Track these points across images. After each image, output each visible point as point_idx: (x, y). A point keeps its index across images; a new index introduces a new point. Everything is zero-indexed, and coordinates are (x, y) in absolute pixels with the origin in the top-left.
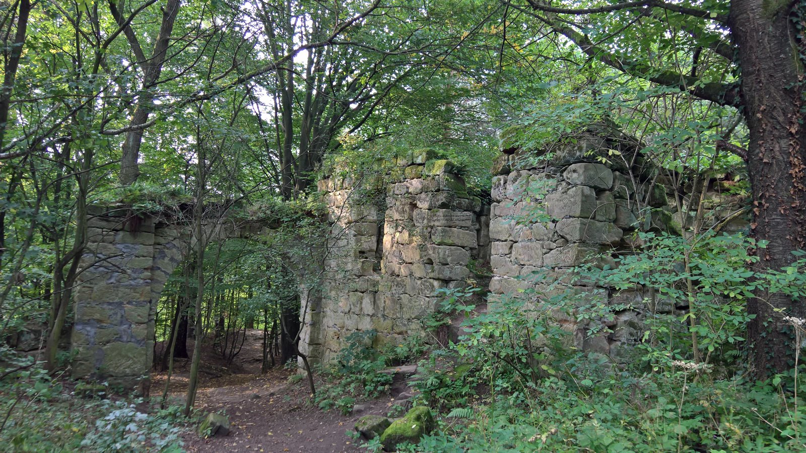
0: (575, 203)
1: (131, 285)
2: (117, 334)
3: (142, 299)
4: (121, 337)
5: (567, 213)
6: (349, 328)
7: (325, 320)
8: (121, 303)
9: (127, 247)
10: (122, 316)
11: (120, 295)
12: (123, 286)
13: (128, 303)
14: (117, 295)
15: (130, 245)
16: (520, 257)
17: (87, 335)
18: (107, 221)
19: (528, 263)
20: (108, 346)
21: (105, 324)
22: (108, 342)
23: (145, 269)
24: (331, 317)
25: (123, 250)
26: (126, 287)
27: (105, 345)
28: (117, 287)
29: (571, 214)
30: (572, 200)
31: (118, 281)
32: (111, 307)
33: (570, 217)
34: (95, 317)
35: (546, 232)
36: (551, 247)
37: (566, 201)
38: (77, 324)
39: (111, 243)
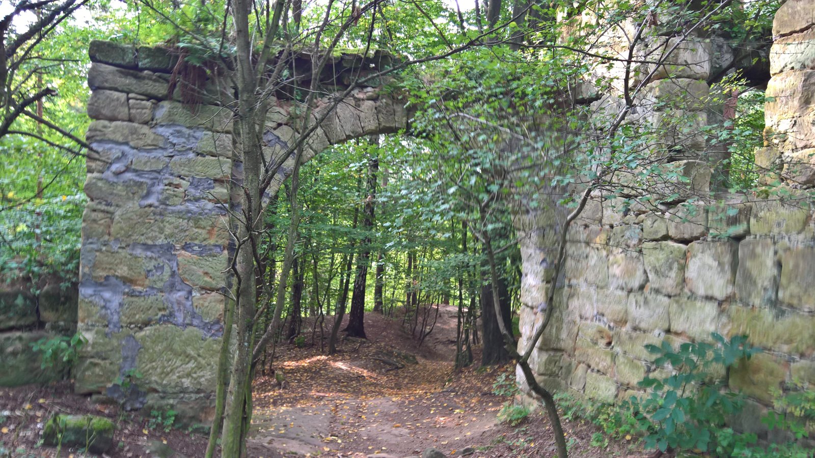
1: (189, 211)
2: (164, 309)
3: (212, 241)
4: (171, 315)
6: (643, 325)
7: (574, 303)
8: (170, 247)
9: (179, 134)
10: (173, 274)
11: (168, 231)
12: (173, 212)
13: (183, 248)
14: (161, 231)
15: (184, 130)
17: (104, 307)
18: (136, 77)
20: (148, 331)
21: (139, 288)
22: (147, 323)
23: (216, 180)
24: (589, 298)
25: (172, 139)
26: (180, 214)
27: (141, 329)
28: (161, 214)
31: (163, 202)
32: (149, 254)
34: (119, 273)
38: (83, 285)
39: (146, 123)
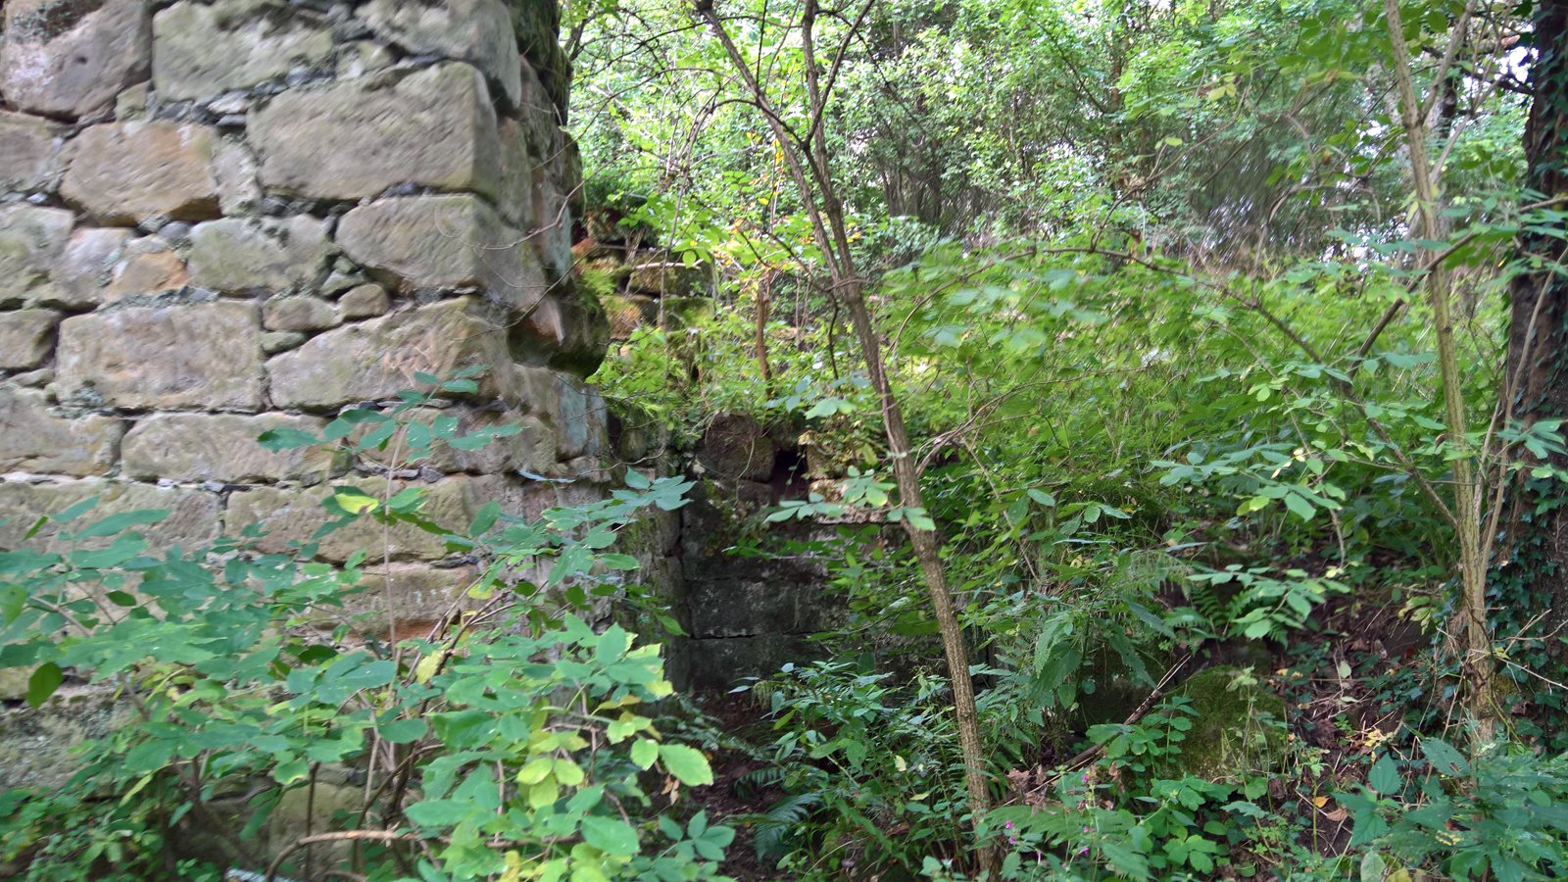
0: (441, 131)
5: (399, 175)
16: (112, 377)
19: (174, 399)
29: (421, 177)
30: (426, 118)
33: (419, 189)
35: (282, 255)
36: (316, 319)
37: (390, 124)
